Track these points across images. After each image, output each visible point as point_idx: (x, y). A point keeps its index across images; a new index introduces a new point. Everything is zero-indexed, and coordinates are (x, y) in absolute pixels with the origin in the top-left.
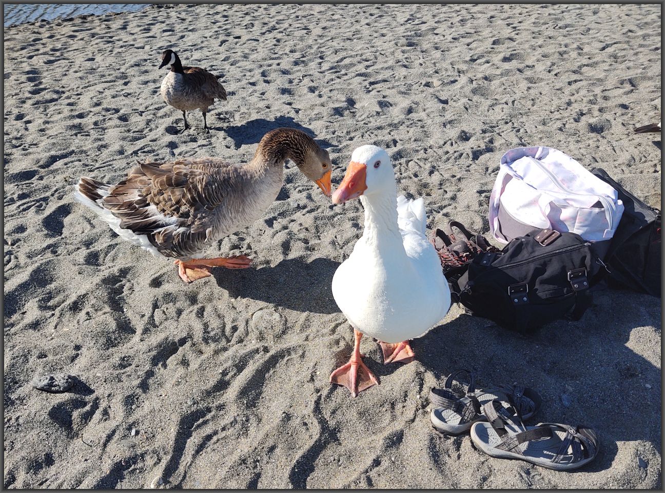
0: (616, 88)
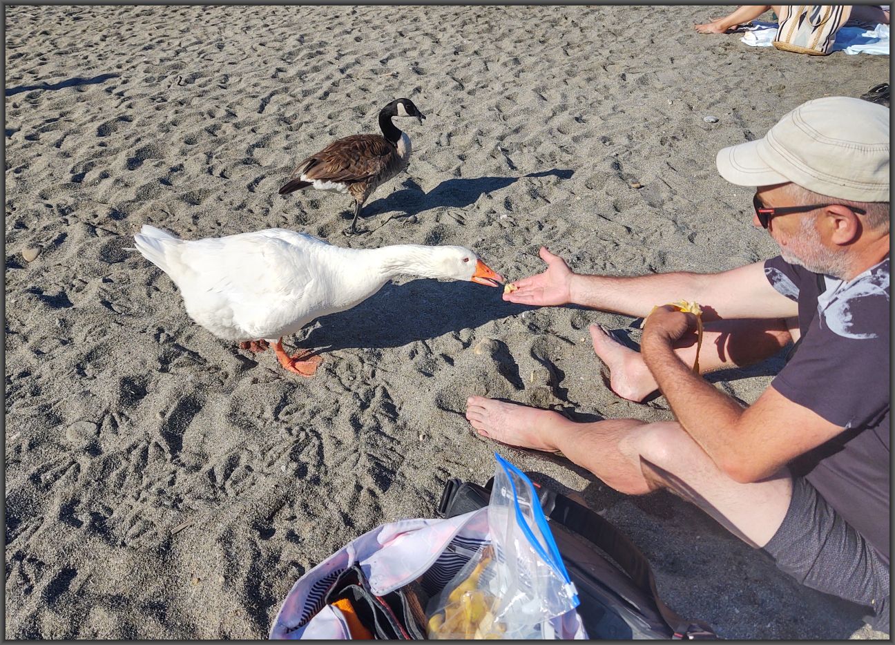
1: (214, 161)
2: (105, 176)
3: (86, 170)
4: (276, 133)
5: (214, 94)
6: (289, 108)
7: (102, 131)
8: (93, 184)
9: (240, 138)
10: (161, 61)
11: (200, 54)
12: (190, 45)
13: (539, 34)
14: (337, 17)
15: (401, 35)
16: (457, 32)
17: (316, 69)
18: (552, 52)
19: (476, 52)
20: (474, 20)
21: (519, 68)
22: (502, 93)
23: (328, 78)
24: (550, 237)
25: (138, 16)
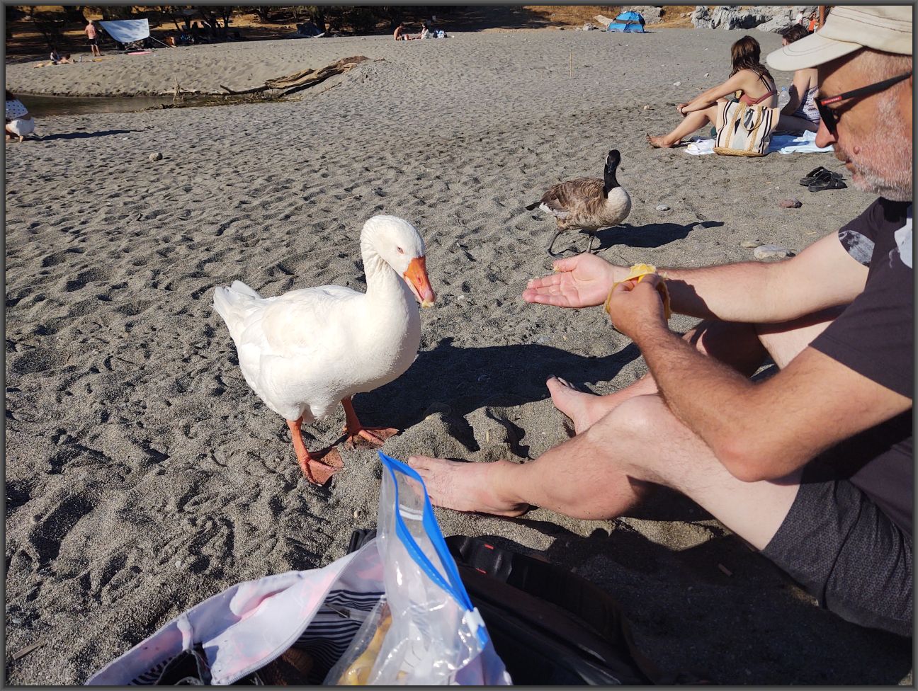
0: (267, 283)
1: (161, 276)
2: (40, 299)
3: (22, 296)
4: (231, 249)
5: (173, 225)
6: (248, 229)
7: (46, 263)
9: (192, 256)
10: (125, 204)
11: (166, 196)
12: (158, 191)
13: (498, 160)
14: (307, 161)
15: (367, 169)
16: (421, 164)
17: (280, 199)
18: (510, 172)
19: (438, 177)
20: (438, 155)
21: (479, 185)
22: (462, 204)
23: (291, 205)
24: (509, 311)
25: (111, 174)
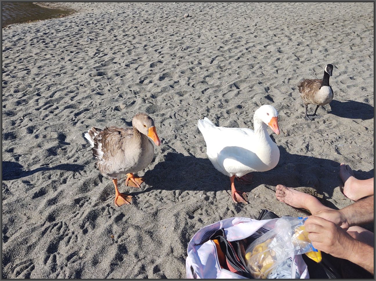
0: (229, 91)
2: (151, 82)
3: (145, 79)
4: (216, 72)
5: (194, 55)
6: (223, 62)
7: (152, 66)
8: (147, 85)
9: (201, 73)
10: (176, 41)
11: (191, 39)
12: (188, 35)
13: (339, 39)
14: (248, 27)
15: (275, 36)
16: (301, 36)
17: (236, 48)
19: (308, 45)
20: (310, 31)
21: (327, 53)
22: (317, 63)
23: (240, 52)
25: (170, 22)
